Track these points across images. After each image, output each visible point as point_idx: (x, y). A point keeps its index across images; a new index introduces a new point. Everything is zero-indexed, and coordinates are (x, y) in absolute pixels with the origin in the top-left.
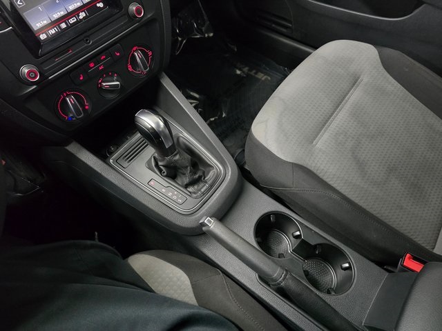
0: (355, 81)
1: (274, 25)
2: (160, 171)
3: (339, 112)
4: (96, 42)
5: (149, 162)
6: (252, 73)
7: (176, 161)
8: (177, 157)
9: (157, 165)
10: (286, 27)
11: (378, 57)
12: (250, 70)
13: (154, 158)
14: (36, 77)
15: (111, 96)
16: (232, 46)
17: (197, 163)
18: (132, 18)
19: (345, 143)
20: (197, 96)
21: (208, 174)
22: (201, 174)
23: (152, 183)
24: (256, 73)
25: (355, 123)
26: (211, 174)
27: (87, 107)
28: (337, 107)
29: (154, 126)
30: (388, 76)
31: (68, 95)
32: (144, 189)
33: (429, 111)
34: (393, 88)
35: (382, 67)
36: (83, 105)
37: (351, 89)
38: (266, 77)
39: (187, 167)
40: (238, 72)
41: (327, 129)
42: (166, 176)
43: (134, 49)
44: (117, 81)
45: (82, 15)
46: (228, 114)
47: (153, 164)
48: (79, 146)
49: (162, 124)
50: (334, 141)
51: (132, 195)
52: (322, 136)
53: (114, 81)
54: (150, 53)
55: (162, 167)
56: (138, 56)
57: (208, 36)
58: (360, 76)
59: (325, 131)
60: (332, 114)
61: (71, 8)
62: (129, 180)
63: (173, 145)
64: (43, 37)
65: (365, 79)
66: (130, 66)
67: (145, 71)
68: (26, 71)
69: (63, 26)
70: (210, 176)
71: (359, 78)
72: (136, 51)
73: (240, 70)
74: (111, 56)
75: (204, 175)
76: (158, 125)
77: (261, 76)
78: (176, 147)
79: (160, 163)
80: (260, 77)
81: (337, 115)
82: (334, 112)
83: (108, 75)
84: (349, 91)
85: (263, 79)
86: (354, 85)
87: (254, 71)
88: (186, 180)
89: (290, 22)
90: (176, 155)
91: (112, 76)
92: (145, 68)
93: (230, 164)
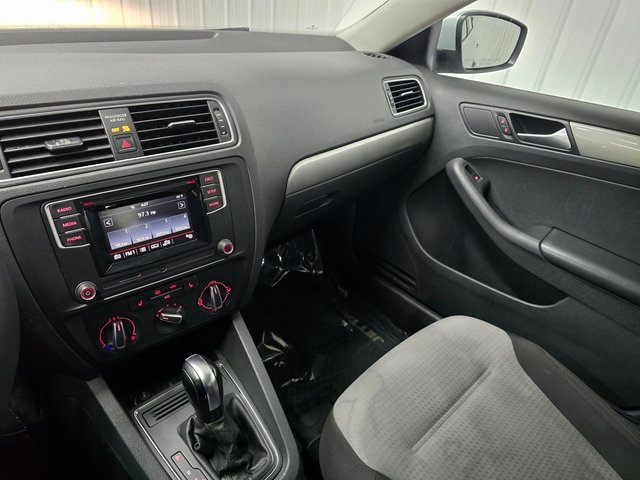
0: (480, 373)
1: (395, 278)
2: (194, 441)
3: (454, 411)
4: (171, 270)
5: (183, 426)
6: (362, 329)
7: (218, 432)
8: (221, 427)
9: (191, 433)
10: (410, 284)
11: (512, 348)
12: (359, 324)
13: (192, 421)
14: (91, 296)
15: (167, 330)
16: (342, 291)
17: (247, 441)
18: (219, 253)
19: (457, 458)
20: (283, 344)
21: (258, 461)
22: (247, 460)
23: (177, 457)
24: (366, 330)
25: (475, 431)
26: (261, 462)
27: (133, 338)
28: (453, 403)
29: (202, 378)
30: (525, 374)
31: (117, 321)
32: (163, 464)
33: (581, 437)
34: (530, 393)
35: (517, 362)
36: (129, 334)
37: (473, 382)
38: (378, 338)
39: (230, 444)
40: (346, 324)
41: (435, 430)
42: (199, 452)
43: (212, 283)
44: (180, 313)
45: (167, 243)
46: (317, 378)
47: (188, 430)
48: (104, 383)
49: (213, 377)
50: (442, 452)
51: (144, 469)
52: (426, 440)
53: (175, 313)
54: (229, 290)
55: (196, 436)
56: (214, 290)
57: (316, 273)
58: (488, 366)
59: (432, 434)
60: (445, 411)
61: (158, 235)
62: (148, 446)
63: (220, 408)
64: (117, 257)
65: (494, 372)
66: (200, 300)
67: (216, 309)
68: (84, 288)
69: (143, 250)
70: (259, 466)
71: (485, 369)
72: (213, 285)
73: (347, 321)
74: (183, 287)
75: (252, 462)
76: (208, 378)
77: (373, 336)
78: (225, 412)
79: (196, 431)
80: (371, 337)
81: (452, 413)
82: (448, 409)
83: (171, 305)
84: (471, 385)
85: (375, 339)
86: (478, 377)
87: (365, 327)
88: (224, 464)
89: (414, 280)
90: (220, 423)
91: (176, 307)
92: (218, 304)
93: (290, 454)
